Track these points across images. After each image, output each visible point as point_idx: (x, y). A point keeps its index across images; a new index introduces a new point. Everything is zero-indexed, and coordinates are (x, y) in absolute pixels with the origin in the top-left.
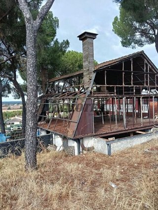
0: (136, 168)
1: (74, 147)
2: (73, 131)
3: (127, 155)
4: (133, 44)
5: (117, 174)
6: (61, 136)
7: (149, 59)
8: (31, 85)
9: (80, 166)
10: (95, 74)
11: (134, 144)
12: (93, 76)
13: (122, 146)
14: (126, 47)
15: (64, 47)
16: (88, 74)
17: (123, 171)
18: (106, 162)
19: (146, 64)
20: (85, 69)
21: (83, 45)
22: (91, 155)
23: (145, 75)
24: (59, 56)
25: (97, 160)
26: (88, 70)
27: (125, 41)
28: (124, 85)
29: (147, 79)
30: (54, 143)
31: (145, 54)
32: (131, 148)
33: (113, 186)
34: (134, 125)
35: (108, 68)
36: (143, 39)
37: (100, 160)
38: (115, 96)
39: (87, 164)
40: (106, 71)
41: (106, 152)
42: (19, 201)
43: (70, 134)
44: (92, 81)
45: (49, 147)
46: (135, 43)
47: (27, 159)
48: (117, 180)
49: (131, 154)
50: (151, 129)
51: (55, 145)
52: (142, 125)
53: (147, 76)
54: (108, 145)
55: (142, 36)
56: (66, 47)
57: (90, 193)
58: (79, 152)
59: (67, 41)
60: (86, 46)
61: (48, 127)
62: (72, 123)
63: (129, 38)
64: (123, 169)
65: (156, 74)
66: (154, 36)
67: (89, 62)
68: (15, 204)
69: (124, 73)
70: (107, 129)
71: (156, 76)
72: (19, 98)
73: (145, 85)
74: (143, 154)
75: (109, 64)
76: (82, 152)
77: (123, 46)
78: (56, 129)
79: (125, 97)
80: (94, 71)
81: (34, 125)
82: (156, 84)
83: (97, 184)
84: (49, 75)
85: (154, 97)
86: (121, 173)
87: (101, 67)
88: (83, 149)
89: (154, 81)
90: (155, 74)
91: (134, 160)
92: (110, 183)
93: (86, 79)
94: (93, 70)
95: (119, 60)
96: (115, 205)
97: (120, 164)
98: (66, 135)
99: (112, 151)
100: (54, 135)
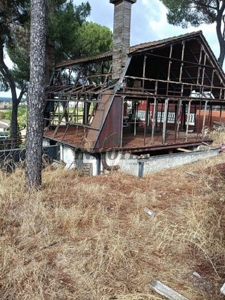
0: (177, 194)
1: (91, 164)
2: (93, 142)
3: (165, 178)
4: (184, 20)
5: (154, 199)
6: (73, 148)
7: (207, 44)
8: (36, 66)
9: (103, 188)
10: (129, 59)
11: (174, 165)
12: (127, 61)
13: (159, 166)
14: (173, 24)
15: (82, 14)
16: (120, 58)
17: (160, 196)
18: (137, 185)
19: (203, 51)
20: (115, 50)
21: (116, 11)
22: (115, 176)
23: (200, 68)
24: (74, 28)
25: (124, 181)
26: (121, 51)
27: (173, 14)
28: (169, 81)
29: (201, 76)
30: (61, 158)
31: (203, 36)
32: (170, 170)
33: (150, 213)
34: (175, 139)
35: (149, 51)
36: (200, 14)
37: (129, 182)
38: (155, 96)
39: (112, 187)
40: (147, 55)
41: (137, 173)
42: (23, 227)
43: (88, 146)
44: (125, 70)
45: (54, 163)
46: (187, 20)
47: (28, 175)
48: (154, 207)
49: (169, 177)
50: (197, 146)
51: (63, 161)
52: (186, 141)
53: (201, 71)
54: (140, 163)
55: (199, 9)
56: (85, 14)
57: (119, 221)
58: (99, 172)
59: (88, 4)
60: (119, 13)
61: (53, 135)
62: (90, 131)
63: (179, 10)
64: (161, 194)
65: (215, 69)
66: (216, 11)
67: (123, 39)
68: (18, 231)
69: (170, 62)
70: (138, 142)
71: (214, 71)
72: (6, 91)
73: (198, 84)
74: (187, 178)
75: (152, 46)
76: (103, 172)
77: (170, 22)
78: (65, 139)
79: (168, 99)
80: (129, 55)
81: (39, 126)
82: (212, 83)
83: (128, 210)
84: (56, 56)
85: (207, 102)
86: (159, 199)
87: (139, 49)
88: (104, 168)
89: (211, 79)
90: (213, 68)
91: (175, 183)
92: (146, 210)
93: (115, 65)
94: (128, 53)
95: (166, 41)
96: (155, 235)
97: (156, 188)
98: (81, 147)
99: (144, 172)
100: (61, 148)
